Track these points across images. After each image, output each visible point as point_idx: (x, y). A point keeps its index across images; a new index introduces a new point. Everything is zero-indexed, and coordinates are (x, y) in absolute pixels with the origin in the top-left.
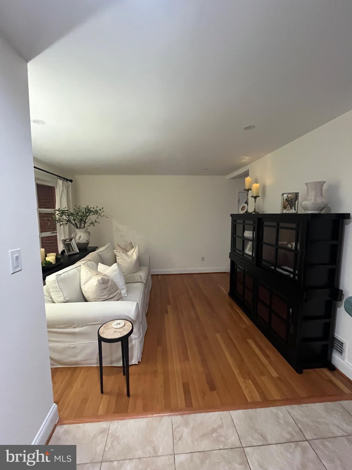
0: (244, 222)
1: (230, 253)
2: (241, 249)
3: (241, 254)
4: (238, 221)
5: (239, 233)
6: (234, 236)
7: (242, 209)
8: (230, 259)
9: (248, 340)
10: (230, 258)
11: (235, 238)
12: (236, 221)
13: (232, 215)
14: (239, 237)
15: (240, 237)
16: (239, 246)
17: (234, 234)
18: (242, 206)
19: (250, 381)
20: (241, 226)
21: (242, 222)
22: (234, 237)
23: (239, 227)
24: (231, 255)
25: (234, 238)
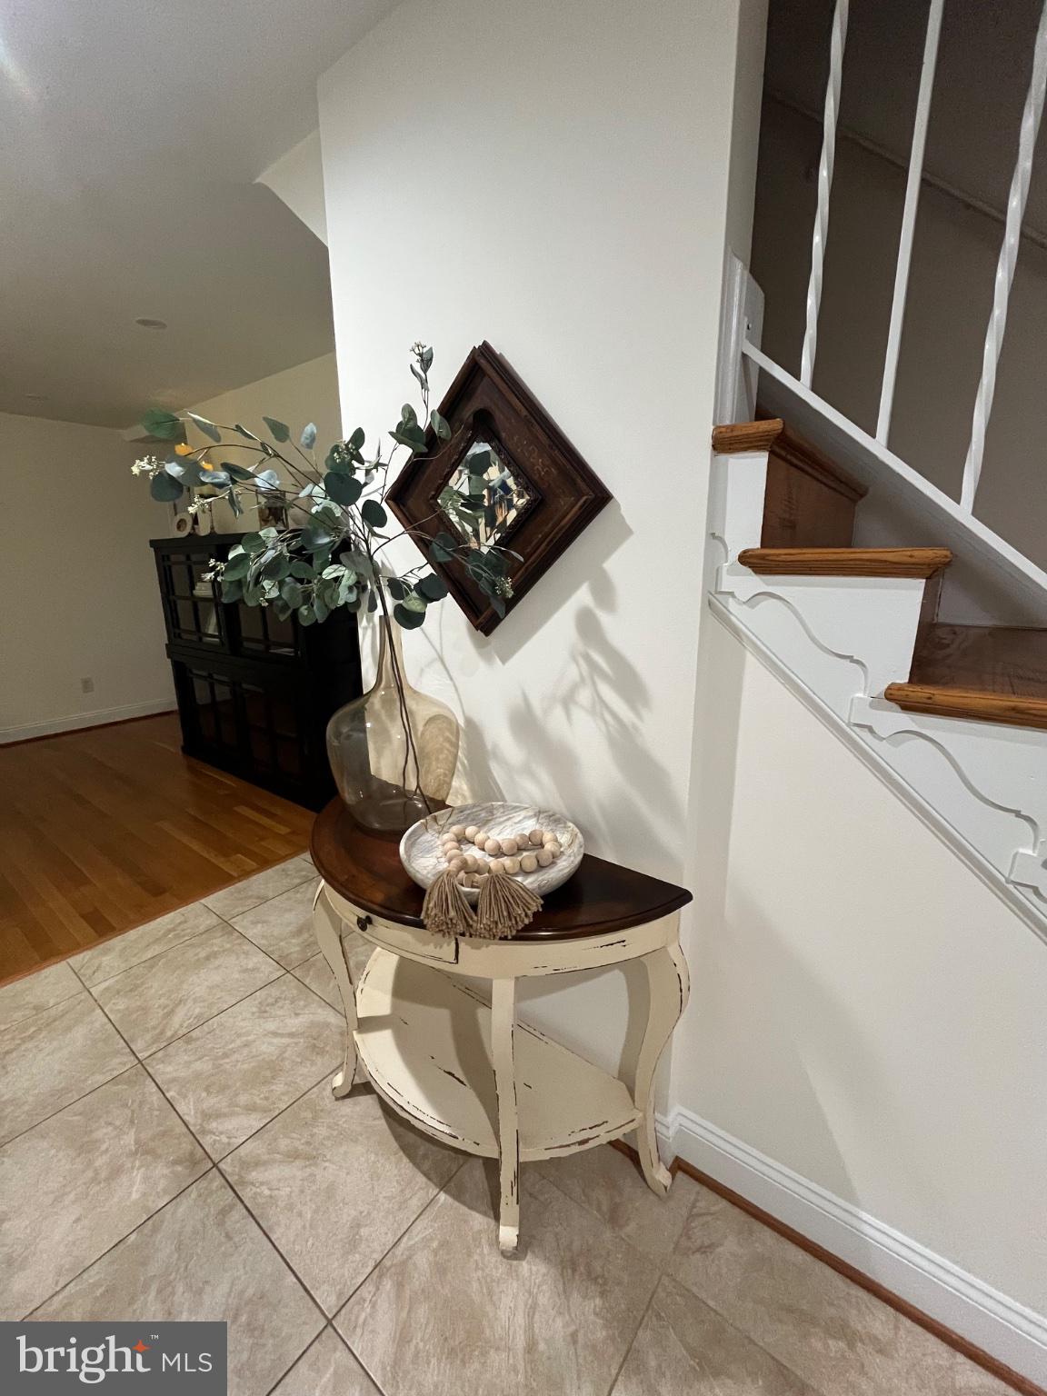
0: (188, 558)
1: (166, 645)
2: (193, 628)
3: (195, 638)
4: (173, 558)
5: (180, 587)
6: (171, 597)
7: (179, 527)
8: (169, 660)
9: (236, 809)
10: (169, 657)
11: (175, 602)
12: (169, 559)
13: (153, 543)
14: (180, 598)
15: (186, 598)
16: (186, 621)
17: (168, 592)
18: (178, 520)
19: (240, 855)
20: (184, 569)
21: (182, 558)
22: (169, 601)
23: (179, 574)
24: (171, 650)
25: (172, 604)
